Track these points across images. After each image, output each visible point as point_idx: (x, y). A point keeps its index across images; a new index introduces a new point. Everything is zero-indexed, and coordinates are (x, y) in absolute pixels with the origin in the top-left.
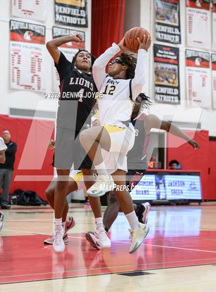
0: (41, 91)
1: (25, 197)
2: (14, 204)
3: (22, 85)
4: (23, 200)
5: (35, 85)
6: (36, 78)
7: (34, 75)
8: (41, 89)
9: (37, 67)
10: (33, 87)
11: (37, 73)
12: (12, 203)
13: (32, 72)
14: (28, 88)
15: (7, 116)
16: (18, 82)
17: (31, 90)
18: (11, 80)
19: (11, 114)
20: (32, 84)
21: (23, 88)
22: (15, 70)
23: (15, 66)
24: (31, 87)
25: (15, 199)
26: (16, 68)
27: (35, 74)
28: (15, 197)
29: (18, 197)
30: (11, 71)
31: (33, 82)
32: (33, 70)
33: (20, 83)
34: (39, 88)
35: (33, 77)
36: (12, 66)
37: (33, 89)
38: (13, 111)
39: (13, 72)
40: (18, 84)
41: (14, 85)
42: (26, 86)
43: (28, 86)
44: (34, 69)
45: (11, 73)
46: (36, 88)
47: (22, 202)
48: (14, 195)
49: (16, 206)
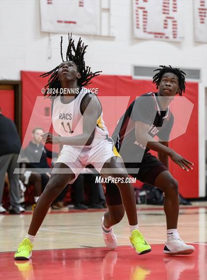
0: (177, 39)
1: (157, 193)
2: (143, 203)
3: (151, 33)
4: (156, 198)
5: (169, 32)
6: (170, 22)
7: (167, 18)
8: (178, 36)
9: (171, 6)
10: (167, 35)
11: (171, 14)
12: (139, 202)
13: (164, 13)
14: (159, 36)
15: (130, 78)
16: (145, 28)
17: (164, 39)
18: (134, 25)
19: (136, 74)
20: (166, 30)
21: (152, 36)
22: (141, 12)
23: (140, 6)
24: (163, 34)
25: (144, 196)
26: (141, 8)
27: (170, 16)
28: (143, 193)
29: (148, 194)
30: (135, 12)
31: (165, 28)
32: (165, 11)
33: (148, 30)
34: (175, 36)
35: (165, 21)
36: (135, 6)
37: (167, 38)
38: (138, 70)
39: (137, 14)
40: (145, 32)
41: (139, 33)
42: (155, 33)
43: (159, 34)
44: (166, 8)
45: (135, 16)
46: (171, 36)
47: (154, 200)
48: (141, 190)
49: (145, 206)
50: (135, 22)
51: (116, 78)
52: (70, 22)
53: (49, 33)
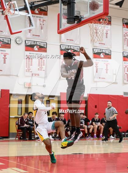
50: (124, 78)
51: (118, 96)
52: (103, 78)
53: (96, 82)
